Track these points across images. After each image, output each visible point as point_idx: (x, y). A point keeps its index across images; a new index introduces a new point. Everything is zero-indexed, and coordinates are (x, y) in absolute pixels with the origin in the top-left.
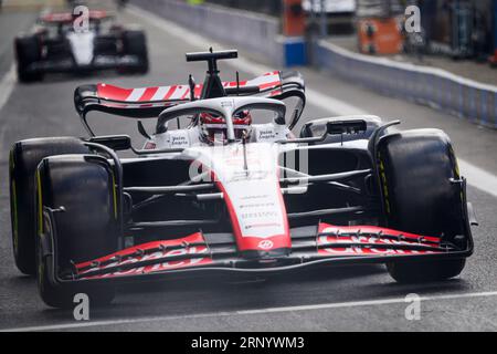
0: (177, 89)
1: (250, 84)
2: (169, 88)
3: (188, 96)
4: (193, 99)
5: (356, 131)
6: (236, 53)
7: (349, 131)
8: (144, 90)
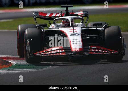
0: (58, 14)
1: (75, 13)
2: (56, 14)
3: (60, 16)
4: (62, 16)
5: (100, 26)
6: (73, 6)
7: (98, 26)
8: (50, 14)
